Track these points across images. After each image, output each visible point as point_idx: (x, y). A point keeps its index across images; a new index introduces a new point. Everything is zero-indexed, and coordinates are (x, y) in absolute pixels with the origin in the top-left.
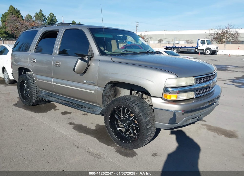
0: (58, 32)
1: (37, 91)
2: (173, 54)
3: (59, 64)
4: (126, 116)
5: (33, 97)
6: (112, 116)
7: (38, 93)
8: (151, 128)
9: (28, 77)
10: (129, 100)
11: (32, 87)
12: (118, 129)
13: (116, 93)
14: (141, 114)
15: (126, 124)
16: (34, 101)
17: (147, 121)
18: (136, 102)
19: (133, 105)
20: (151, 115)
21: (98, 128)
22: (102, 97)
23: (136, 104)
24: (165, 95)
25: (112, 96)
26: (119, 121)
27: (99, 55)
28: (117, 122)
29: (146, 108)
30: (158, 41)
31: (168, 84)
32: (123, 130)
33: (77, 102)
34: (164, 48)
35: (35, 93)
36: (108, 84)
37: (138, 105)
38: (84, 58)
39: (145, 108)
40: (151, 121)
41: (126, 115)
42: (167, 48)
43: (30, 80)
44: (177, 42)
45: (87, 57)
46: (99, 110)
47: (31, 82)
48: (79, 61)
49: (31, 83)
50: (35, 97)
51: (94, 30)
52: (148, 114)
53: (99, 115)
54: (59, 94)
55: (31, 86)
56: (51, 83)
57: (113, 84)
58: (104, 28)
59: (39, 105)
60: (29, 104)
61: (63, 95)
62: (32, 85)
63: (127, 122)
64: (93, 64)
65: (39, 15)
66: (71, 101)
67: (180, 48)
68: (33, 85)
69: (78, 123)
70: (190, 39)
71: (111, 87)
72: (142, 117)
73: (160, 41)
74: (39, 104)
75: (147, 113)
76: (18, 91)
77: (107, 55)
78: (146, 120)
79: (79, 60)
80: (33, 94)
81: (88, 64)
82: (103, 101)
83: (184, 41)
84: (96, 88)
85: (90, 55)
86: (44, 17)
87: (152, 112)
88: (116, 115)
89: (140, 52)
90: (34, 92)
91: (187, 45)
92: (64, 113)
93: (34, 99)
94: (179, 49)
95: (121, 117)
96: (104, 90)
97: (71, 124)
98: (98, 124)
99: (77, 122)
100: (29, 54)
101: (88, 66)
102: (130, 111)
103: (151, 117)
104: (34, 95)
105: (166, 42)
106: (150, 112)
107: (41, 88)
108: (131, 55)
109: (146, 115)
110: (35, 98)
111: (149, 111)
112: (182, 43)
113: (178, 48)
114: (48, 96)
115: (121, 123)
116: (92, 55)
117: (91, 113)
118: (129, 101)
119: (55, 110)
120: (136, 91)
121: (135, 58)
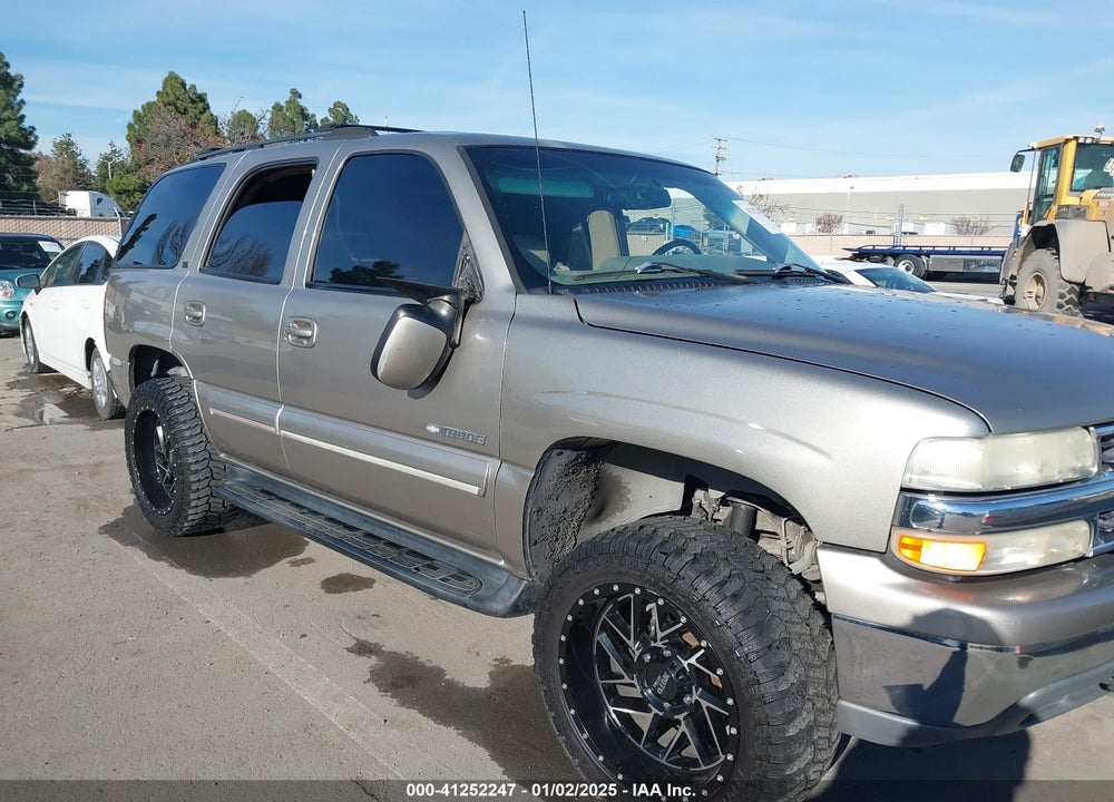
0: (313, 171)
1: (212, 464)
2: (902, 284)
3: (309, 333)
4: (659, 644)
5: (192, 496)
6: (579, 633)
7: (215, 476)
8: (810, 729)
9: (172, 394)
10: (680, 552)
11: (187, 443)
12: (611, 709)
13: (602, 501)
14: (751, 646)
15: (660, 691)
16: (194, 514)
17: (785, 693)
18: (721, 567)
19: (703, 586)
20: (814, 653)
21: (502, 685)
22: (524, 519)
23: (719, 579)
24: (907, 541)
25: (580, 513)
26: (616, 667)
27: (509, 291)
28: (607, 672)
29: (783, 605)
30: (819, 223)
31: (927, 473)
32: (644, 720)
33: (399, 534)
34: (849, 254)
35: (201, 476)
36: (558, 451)
37: (731, 588)
38: (432, 306)
39: (776, 605)
40: (812, 691)
41: (660, 635)
42: (860, 255)
43: (178, 407)
44: (908, 227)
45: (446, 298)
46: (506, 592)
47: (182, 419)
48: (404, 322)
49: (185, 422)
50: (201, 494)
51: (489, 158)
52: (796, 645)
53: (504, 616)
54: (311, 485)
55: (183, 438)
56: (272, 429)
57: (586, 449)
58: (540, 148)
59: (221, 531)
60: (171, 528)
61: (330, 492)
62: (187, 434)
63: (666, 677)
64: (478, 337)
65: (288, 114)
66: (368, 528)
67: (928, 255)
68: (191, 437)
69: (401, 650)
70: (972, 213)
71: (574, 467)
72: (759, 667)
73: (828, 224)
74: (226, 527)
75: (787, 641)
76: (128, 458)
77: (556, 289)
78: (784, 687)
79: (402, 314)
80: (193, 478)
81: (450, 337)
82: (531, 541)
83: (943, 225)
84: (489, 467)
85: (465, 287)
86: (308, 123)
87: (816, 633)
88: (602, 629)
89: (740, 272)
90: (196, 472)
91: (963, 242)
92: (337, 584)
93: (193, 504)
94: (924, 259)
95: (630, 643)
96: (535, 483)
97: (362, 648)
98: (504, 660)
99: (393, 641)
100: (178, 279)
101: (452, 346)
102: (683, 620)
103: (810, 666)
104: (194, 487)
105: (856, 229)
106: (804, 631)
107: (229, 454)
108: (691, 287)
109: (785, 655)
110: (199, 498)
111: (797, 629)
112: (935, 234)
113: (919, 254)
114: (263, 491)
115: (627, 680)
116: (472, 291)
117: (465, 606)
118: (677, 562)
119: (295, 564)
120: (716, 494)
121: (712, 305)
